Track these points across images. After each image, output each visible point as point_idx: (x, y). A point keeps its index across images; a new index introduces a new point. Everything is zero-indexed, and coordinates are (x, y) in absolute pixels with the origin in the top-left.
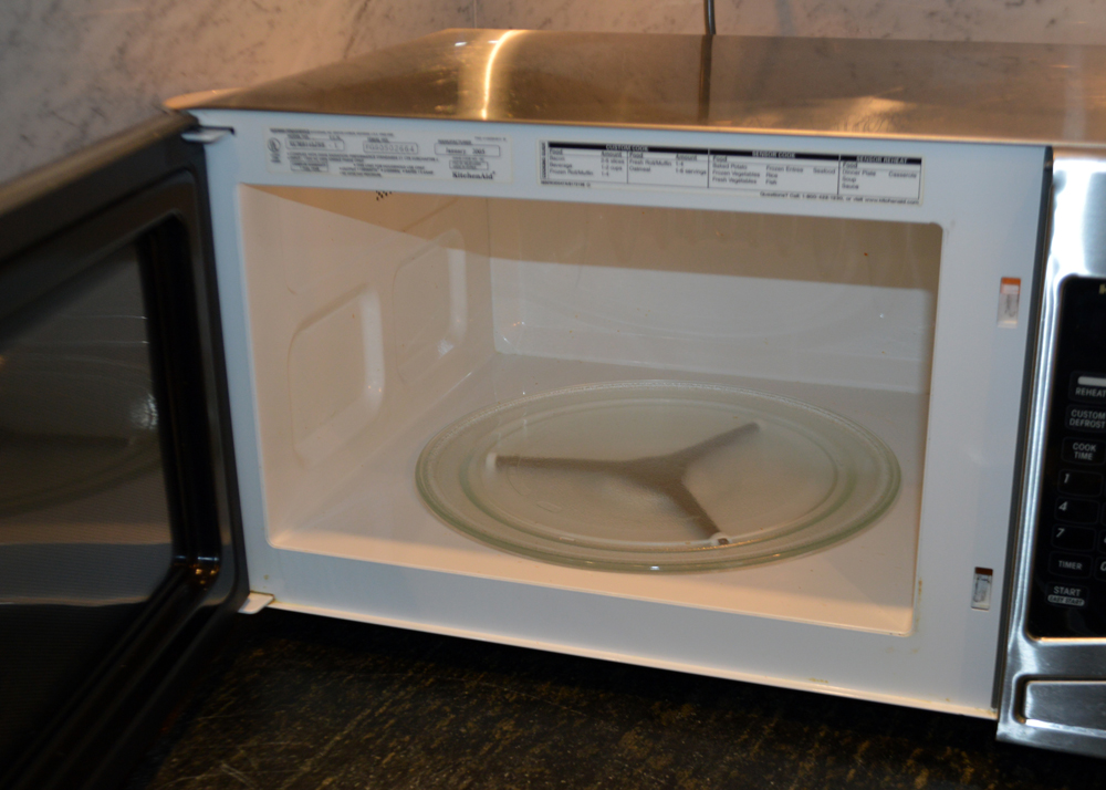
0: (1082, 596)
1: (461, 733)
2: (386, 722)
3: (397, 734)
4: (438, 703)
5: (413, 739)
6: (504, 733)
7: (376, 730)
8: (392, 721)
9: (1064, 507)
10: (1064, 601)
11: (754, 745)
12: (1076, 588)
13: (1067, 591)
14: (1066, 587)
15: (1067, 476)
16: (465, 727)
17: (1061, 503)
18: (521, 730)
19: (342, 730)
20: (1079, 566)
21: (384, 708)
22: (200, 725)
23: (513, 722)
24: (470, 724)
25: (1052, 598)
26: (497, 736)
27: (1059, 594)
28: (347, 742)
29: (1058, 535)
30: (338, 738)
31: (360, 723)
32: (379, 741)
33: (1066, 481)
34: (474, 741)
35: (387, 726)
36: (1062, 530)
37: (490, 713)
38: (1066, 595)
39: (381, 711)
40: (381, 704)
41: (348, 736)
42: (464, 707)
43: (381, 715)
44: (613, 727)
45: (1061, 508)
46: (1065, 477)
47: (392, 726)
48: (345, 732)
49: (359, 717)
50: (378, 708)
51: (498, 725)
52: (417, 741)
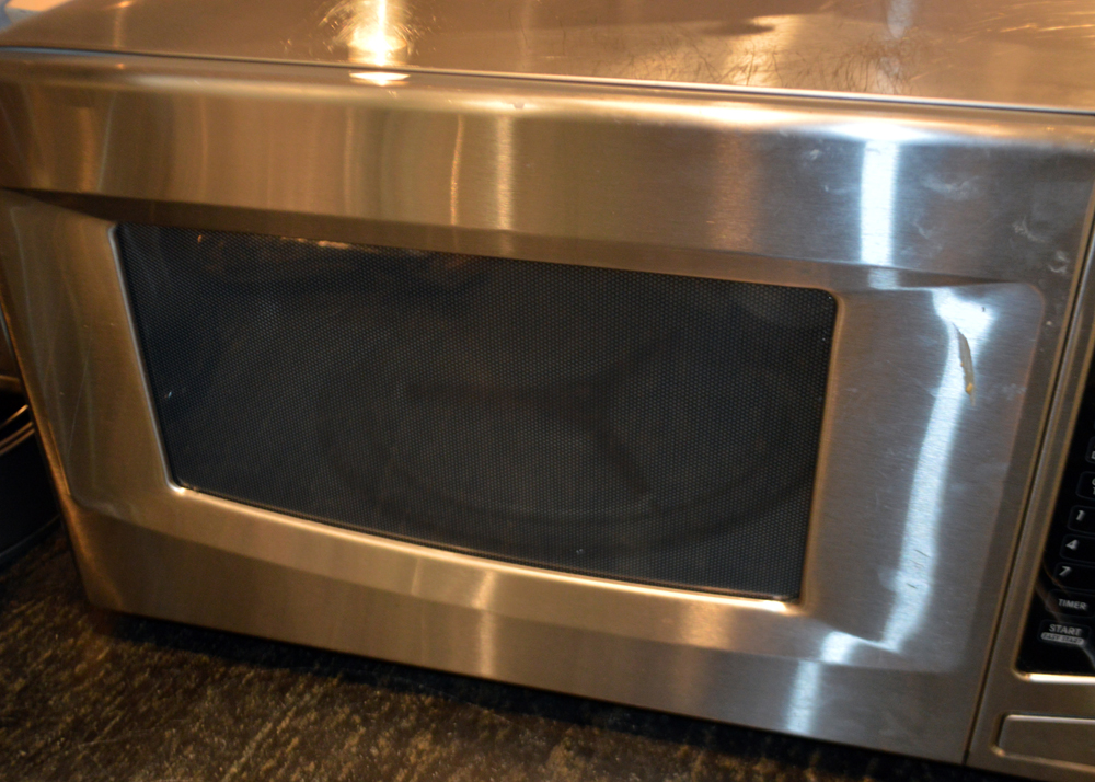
0: (1083, 636)
1: (371, 757)
2: (288, 742)
3: (301, 759)
4: (347, 710)
5: (318, 767)
6: (420, 754)
7: (278, 754)
8: (295, 741)
9: (1073, 545)
10: (1061, 639)
11: (695, 760)
12: (1075, 627)
13: (1065, 630)
14: (1063, 625)
15: (1081, 512)
16: (377, 746)
17: (1070, 541)
18: (438, 748)
19: (240, 757)
20: (1083, 606)
21: (287, 720)
22: (80, 756)
23: (429, 736)
24: (382, 742)
25: (1046, 636)
26: (413, 759)
27: (1056, 633)
28: (245, 775)
29: (1062, 574)
30: (234, 770)
31: (259, 746)
32: (281, 772)
33: (1079, 518)
34: (385, 767)
35: (290, 748)
36: (1067, 569)
37: (405, 724)
38: (1064, 634)
39: (283, 725)
40: (284, 714)
41: (245, 768)
42: (375, 715)
43: (283, 731)
44: (540, 738)
45: (1068, 545)
46: (1078, 513)
47: (295, 749)
48: (243, 760)
49: (259, 736)
50: (278, 721)
51: (413, 742)
52: (323, 770)
